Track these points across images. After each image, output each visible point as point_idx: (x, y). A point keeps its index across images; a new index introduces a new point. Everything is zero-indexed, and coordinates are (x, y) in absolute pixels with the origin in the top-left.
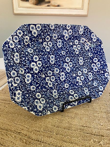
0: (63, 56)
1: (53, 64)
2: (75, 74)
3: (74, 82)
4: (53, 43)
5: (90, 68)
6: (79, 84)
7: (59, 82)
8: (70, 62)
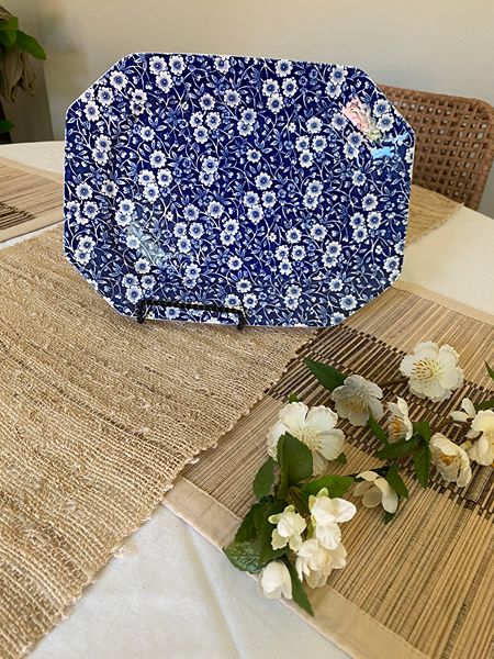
0: (248, 167)
1: (207, 187)
2: (277, 234)
3: (264, 257)
4: (222, 119)
5: (341, 226)
6: (278, 270)
7: (212, 247)
8: (268, 190)
